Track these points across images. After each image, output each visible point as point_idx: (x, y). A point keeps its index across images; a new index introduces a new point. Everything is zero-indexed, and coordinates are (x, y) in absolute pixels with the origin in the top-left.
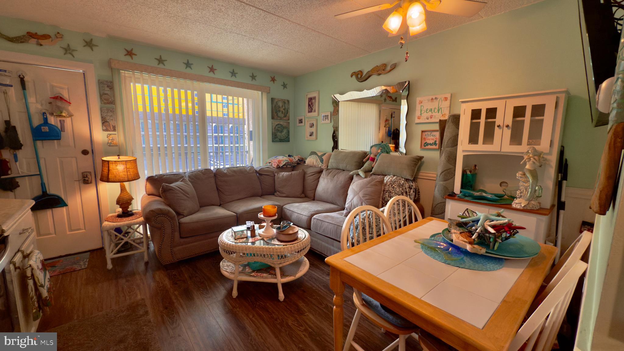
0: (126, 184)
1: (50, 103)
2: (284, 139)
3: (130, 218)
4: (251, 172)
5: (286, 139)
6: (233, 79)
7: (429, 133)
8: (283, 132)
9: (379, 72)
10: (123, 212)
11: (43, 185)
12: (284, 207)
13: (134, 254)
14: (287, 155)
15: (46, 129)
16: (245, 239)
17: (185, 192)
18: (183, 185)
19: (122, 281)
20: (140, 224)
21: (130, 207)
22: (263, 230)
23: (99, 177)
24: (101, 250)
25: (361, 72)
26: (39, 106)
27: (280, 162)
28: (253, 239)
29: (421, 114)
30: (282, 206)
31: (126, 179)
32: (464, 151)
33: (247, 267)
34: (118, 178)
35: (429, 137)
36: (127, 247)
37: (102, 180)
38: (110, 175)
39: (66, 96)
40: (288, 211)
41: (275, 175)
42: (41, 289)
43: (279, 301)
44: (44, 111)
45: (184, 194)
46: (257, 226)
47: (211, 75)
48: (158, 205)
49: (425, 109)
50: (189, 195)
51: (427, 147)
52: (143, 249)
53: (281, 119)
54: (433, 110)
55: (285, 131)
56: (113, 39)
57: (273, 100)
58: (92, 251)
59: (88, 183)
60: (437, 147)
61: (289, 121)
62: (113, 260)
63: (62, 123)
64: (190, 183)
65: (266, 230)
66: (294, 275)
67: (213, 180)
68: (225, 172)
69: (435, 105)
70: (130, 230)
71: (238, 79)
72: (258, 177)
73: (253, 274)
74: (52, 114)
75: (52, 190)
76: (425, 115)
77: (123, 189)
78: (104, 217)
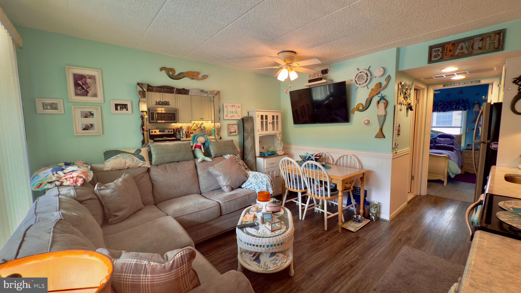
7: (232, 126)
29: (227, 114)
32: (259, 135)
49: (229, 111)
51: (231, 134)
54: (233, 112)
60: (237, 133)
69: (234, 109)
76: (230, 115)
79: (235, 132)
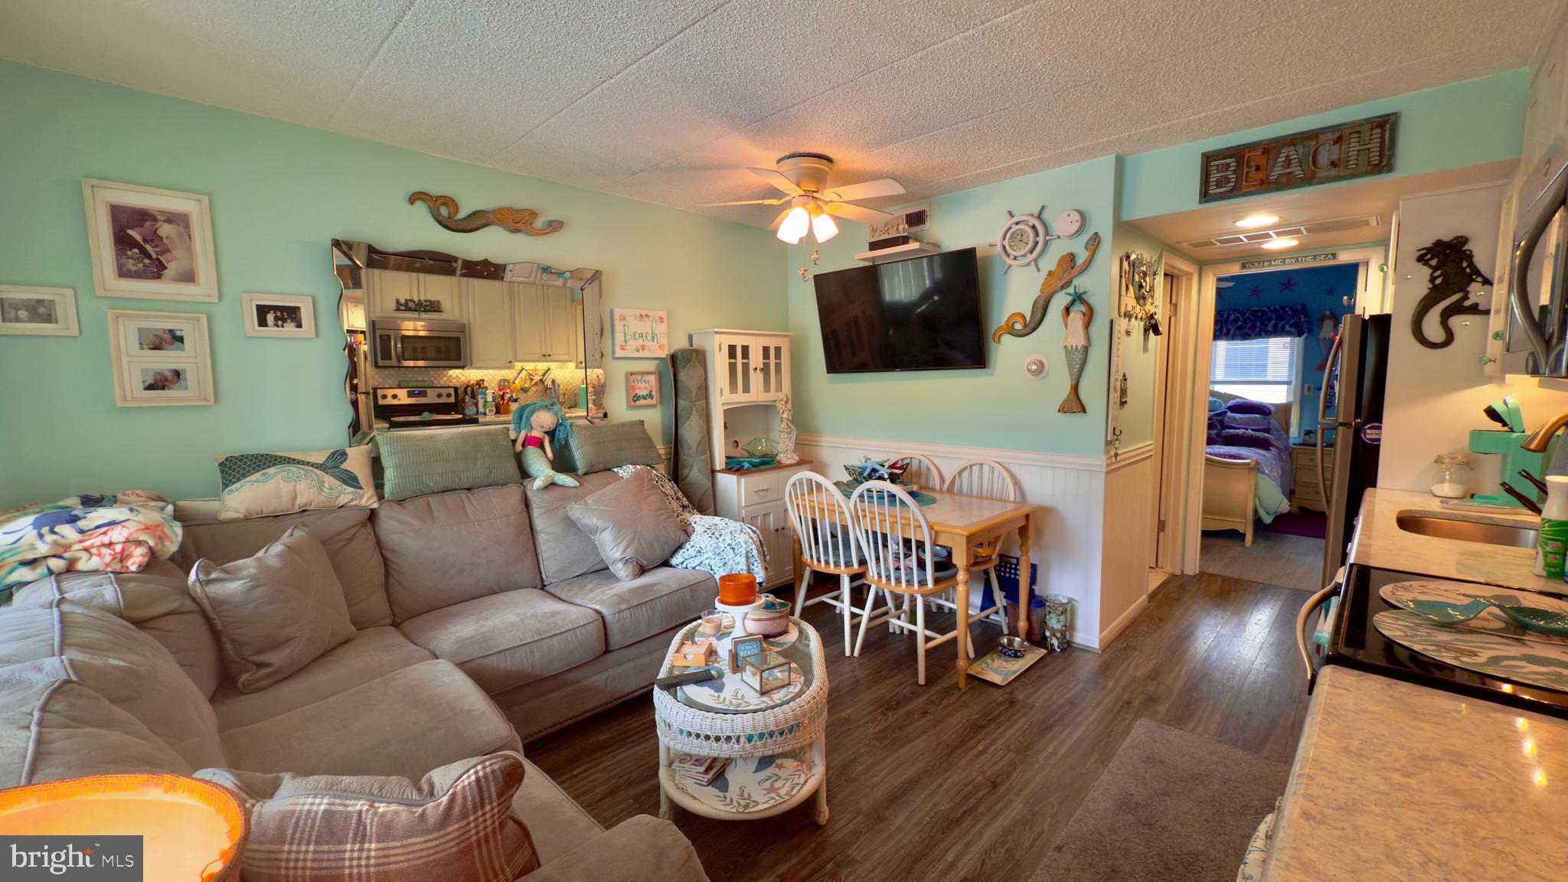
7: (639, 377)
9: (520, 226)
29: (626, 341)
32: (723, 404)
35: (640, 385)
49: (631, 332)
51: (638, 403)
54: (644, 335)
60: (654, 401)
69: (644, 327)
76: (633, 343)
79: (650, 396)
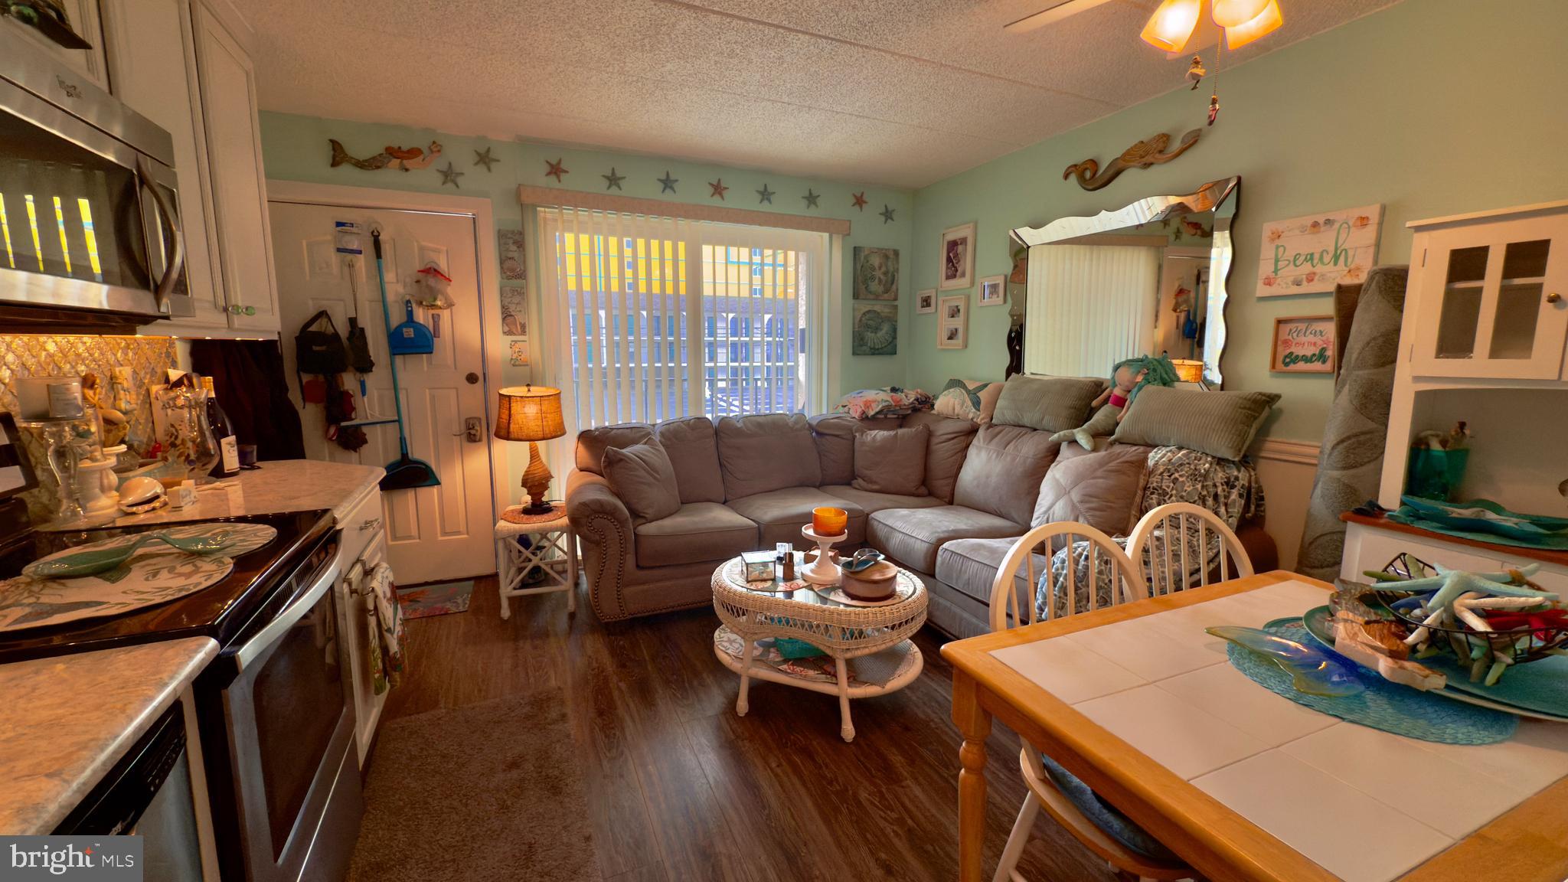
0: (541, 445)
1: (418, 282)
2: (882, 348)
3: (545, 517)
4: (798, 426)
5: (889, 349)
6: (766, 207)
7: (1302, 326)
8: (881, 330)
9: (1148, 159)
10: (533, 504)
11: (402, 440)
12: (872, 515)
13: (549, 594)
14: (888, 388)
15: (409, 333)
16: (769, 583)
17: (651, 468)
18: (648, 451)
19: (526, 646)
20: (562, 530)
21: (546, 493)
22: (812, 565)
23: (493, 429)
24: (493, 578)
25: (1094, 163)
26: (401, 289)
27: (868, 404)
28: (789, 584)
29: (1276, 271)
30: (868, 515)
31: (541, 436)
32: (1417, 379)
33: (772, 650)
34: (525, 433)
35: (1302, 339)
36: (537, 577)
37: (498, 435)
38: (512, 426)
39: (443, 265)
40: (881, 525)
41: (854, 437)
42: (387, 635)
43: (842, 740)
44: (408, 298)
45: (648, 473)
46: (799, 556)
47: (716, 201)
48: (598, 493)
49: (1290, 254)
50: (657, 473)
51: (1292, 367)
52: (566, 584)
53: (877, 297)
54: (1317, 256)
55: (886, 328)
56: (528, 144)
57: (856, 250)
58: (478, 579)
59: (475, 441)
60: (1328, 366)
61: (896, 303)
62: (511, 599)
63: (436, 319)
64: (662, 449)
65: (820, 564)
66: (882, 683)
67: (712, 442)
68: (739, 425)
69: (1326, 240)
70: (545, 543)
71: (777, 206)
72: (814, 439)
73: (784, 667)
74: (420, 303)
75: (417, 453)
76: (1289, 273)
77: (534, 455)
78: (500, 512)
